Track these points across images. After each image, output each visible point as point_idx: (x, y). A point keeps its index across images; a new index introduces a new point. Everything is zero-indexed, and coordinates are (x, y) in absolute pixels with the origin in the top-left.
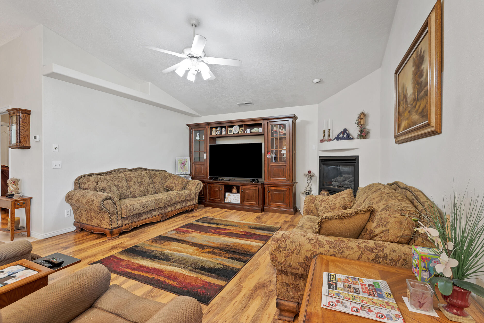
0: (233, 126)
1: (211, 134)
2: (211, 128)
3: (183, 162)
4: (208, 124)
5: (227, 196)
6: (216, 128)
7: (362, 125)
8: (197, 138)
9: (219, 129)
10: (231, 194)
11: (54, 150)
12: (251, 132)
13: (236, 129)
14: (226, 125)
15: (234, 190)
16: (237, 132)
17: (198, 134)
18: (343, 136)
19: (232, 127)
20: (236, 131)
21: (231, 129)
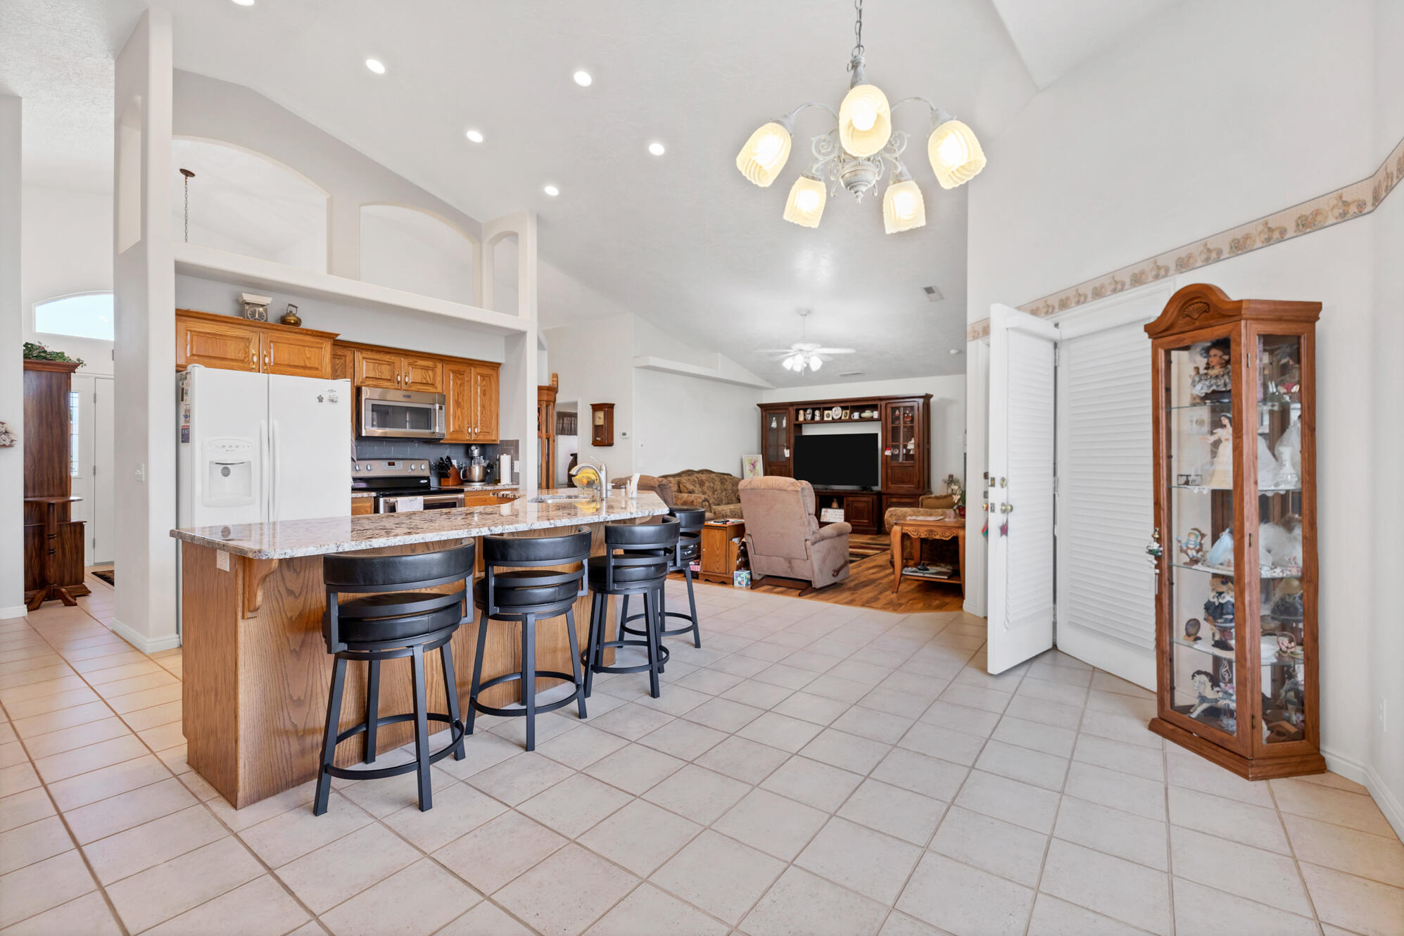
0: (833, 407)
1: (797, 419)
2: (797, 411)
3: (752, 462)
4: (792, 404)
5: (823, 513)
6: (805, 410)
8: (774, 425)
9: (809, 411)
10: (829, 510)
11: (640, 448)
12: (860, 417)
13: (836, 412)
14: (822, 406)
15: (835, 505)
16: (839, 417)
17: (774, 418)
19: (830, 409)
20: (837, 415)
21: (830, 412)
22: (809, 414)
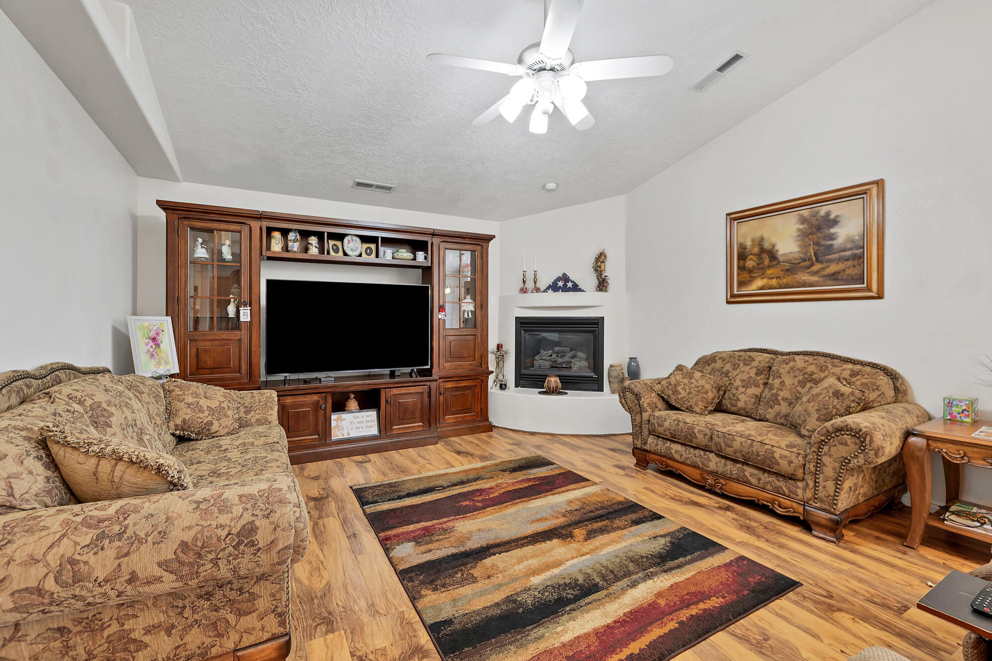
1: (269, 248)
2: (270, 230)
3: (152, 334)
4: (260, 216)
5: (333, 424)
7: (601, 271)
9: (291, 236)
10: (344, 416)
12: (395, 257)
13: (352, 244)
14: (327, 229)
15: (353, 404)
16: (356, 253)
18: (565, 285)
19: (341, 237)
21: (339, 244)
22: (294, 241)
